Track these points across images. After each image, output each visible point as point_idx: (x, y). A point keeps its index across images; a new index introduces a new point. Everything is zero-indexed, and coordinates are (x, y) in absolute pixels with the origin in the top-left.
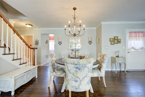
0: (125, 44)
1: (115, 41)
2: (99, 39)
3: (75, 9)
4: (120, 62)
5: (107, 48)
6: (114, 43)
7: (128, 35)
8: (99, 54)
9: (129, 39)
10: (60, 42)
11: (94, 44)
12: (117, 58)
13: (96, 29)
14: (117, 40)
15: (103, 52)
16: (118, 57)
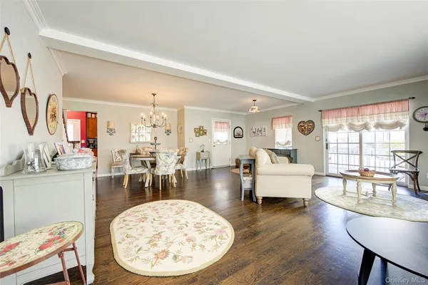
0: (211, 137)
1: (201, 132)
2: (181, 128)
3: (154, 95)
4: (205, 157)
5: (191, 140)
6: (200, 135)
7: (214, 125)
8: (181, 148)
9: (215, 128)
10: (111, 130)
11: (174, 135)
12: (202, 153)
13: (178, 112)
14: (203, 130)
15: (186, 147)
16: (203, 151)
